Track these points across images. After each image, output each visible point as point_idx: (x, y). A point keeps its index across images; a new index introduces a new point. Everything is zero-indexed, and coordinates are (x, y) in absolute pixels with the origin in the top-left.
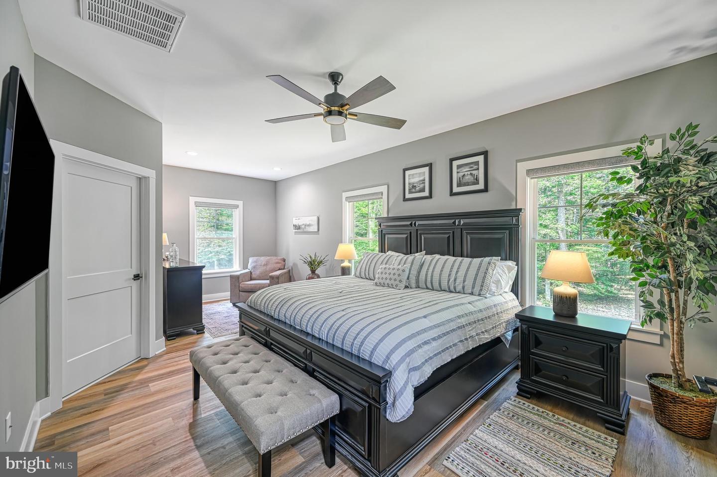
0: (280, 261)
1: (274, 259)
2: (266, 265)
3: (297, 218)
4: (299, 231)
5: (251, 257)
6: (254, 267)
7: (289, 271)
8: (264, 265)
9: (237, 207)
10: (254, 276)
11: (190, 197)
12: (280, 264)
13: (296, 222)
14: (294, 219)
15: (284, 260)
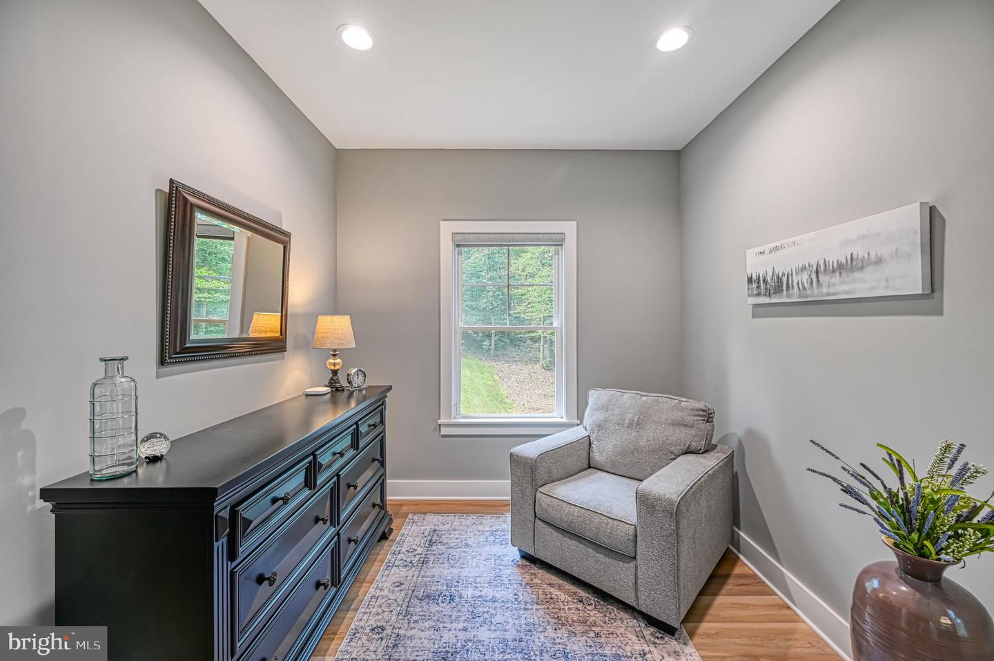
0: (690, 419)
1: (667, 406)
2: (637, 425)
3: (767, 248)
4: (774, 300)
5: (595, 386)
6: (600, 426)
7: (731, 458)
8: (630, 426)
9: (558, 241)
10: (597, 456)
11: (442, 223)
12: (693, 431)
13: (758, 264)
14: (750, 253)
15: (708, 416)
